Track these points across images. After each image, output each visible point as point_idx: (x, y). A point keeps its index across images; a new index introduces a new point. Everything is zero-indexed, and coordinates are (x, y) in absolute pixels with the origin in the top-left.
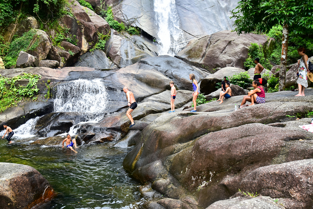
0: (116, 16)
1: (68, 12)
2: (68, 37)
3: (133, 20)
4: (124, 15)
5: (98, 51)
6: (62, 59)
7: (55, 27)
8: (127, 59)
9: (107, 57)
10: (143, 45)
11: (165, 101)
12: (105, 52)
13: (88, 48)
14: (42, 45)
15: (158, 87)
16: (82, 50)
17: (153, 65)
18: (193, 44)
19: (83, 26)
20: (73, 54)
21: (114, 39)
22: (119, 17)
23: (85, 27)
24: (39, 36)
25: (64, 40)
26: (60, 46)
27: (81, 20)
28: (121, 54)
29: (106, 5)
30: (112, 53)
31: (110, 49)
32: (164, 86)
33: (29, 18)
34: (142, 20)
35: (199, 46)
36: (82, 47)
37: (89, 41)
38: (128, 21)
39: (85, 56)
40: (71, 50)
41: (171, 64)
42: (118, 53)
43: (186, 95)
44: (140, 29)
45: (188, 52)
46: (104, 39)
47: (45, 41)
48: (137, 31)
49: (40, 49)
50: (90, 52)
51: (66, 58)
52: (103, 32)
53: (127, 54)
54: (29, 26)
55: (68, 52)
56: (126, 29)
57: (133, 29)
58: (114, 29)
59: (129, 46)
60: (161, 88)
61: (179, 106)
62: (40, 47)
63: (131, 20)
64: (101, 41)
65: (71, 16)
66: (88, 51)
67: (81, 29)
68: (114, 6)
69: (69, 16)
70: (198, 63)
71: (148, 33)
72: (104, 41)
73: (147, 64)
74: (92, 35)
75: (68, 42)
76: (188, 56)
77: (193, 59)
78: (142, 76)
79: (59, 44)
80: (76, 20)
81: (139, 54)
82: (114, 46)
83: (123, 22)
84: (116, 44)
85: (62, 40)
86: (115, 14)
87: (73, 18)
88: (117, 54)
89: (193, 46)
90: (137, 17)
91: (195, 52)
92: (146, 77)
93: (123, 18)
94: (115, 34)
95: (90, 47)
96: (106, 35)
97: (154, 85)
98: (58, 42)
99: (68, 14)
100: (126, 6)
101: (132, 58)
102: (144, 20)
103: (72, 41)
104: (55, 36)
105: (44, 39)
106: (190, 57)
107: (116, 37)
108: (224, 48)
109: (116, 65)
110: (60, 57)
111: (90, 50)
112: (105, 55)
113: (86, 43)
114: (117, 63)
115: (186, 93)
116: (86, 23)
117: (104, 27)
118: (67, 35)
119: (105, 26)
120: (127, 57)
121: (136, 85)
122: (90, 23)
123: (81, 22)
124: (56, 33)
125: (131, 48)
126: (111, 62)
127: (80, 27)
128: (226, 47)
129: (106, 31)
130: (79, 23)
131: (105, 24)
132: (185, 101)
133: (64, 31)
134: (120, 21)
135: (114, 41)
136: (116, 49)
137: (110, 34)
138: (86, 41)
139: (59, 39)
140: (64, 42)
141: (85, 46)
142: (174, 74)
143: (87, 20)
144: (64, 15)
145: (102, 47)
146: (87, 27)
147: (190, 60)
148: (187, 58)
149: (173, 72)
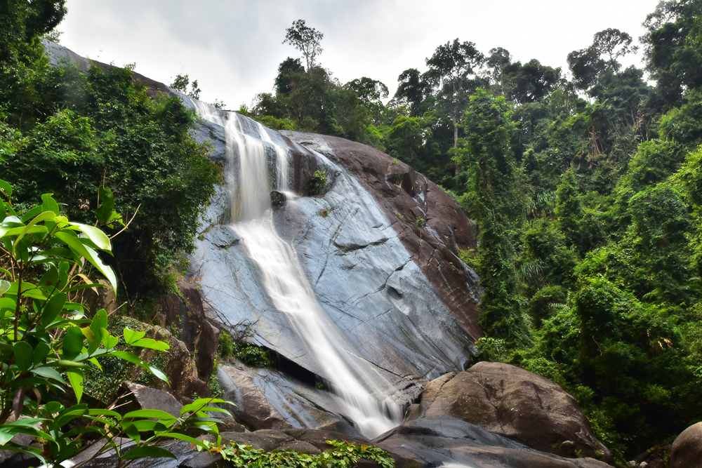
3: (244, 328)
4: (218, 313)
10: (297, 396)
18: (446, 392)
19: (200, 329)
23: (204, 331)
28: (284, 417)
30: (254, 414)
34: (264, 330)
35: (470, 396)
38: (233, 330)
42: (273, 415)
44: (273, 353)
47: (182, 356)
48: (265, 358)
53: (295, 416)
54: (99, 307)
56: (234, 349)
57: (257, 351)
59: (281, 396)
63: (239, 328)
65: (178, 295)
67: (193, 335)
80: (187, 309)
83: (226, 331)
84: (247, 389)
87: (182, 301)
89: (449, 397)
90: (249, 322)
91: (470, 409)
93: (219, 320)
100: (210, 291)
101: (318, 428)
105: (180, 351)
107: (231, 370)
120: (301, 423)
123: (197, 315)
125: (292, 403)
127: (193, 328)
130: (192, 317)
136: (260, 403)
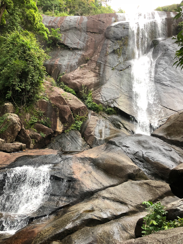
0: (95, 99)
1: (44, 97)
2: (42, 119)
3: (112, 100)
4: (103, 97)
5: (73, 132)
6: (32, 141)
7: (30, 111)
8: (100, 139)
9: (82, 138)
10: (120, 123)
11: (121, 200)
12: (80, 132)
13: (63, 129)
14: (10, 128)
15: (117, 176)
16: (57, 131)
17: (121, 146)
18: (173, 120)
19: (58, 109)
20: (44, 135)
21: (91, 119)
22: (98, 99)
23: (60, 110)
24: (9, 119)
25: (38, 122)
26: (33, 129)
27: (57, 103)
28: (95, 134)
29: (87, 90)
30: (87, 133)
31: (85, 129)
32: (125, 175)
33: (5, 104)
34: (120, 100)
35: (180, 121)
36: (56, 128)
37: (65, 123)
38: (106, 103)
39: (60, 137)
40: (42, 132)
41: (143, 144)
42: (92, 133)
43: (154, 188)
44: (117, 108)
45: (166, 129)
46: (81, 120)
47: (14, 124)
48: (114, 111)
49: (9, 132)
50: (65, 133)
51: (37, 140)
52: (80, 114)
53: (101, 133)
54: (5, 111)
55: (39, 134)
56: (104, 109)
57: (111, 109)
58: (93, 111)
59: (104, 125)
60: (121, 178)
61: (140, 207)
62: (9, 130)
63: (110, 101)
64: (77, 122)
65: (46, 100)
66: (63, 132)
67: (56, 111)
68: (94, 90)
69: (45, 100)
70: (178, 141)
72: (81, 122)
73: (114, 145)
74: (67, 117)
75: (42, 124)
76: (166, 133)
77: (172, 136)
78: (101, 161)
79: (33, 126)
80: (51, 104)
81: (114, 134)
82: (89, 126)
83: (102, 103)
84: (91, 124)
85: (36, 122)
86: (95, 97)
87: (48, 102)
89: (172, 122)
90: (115, 98)
91: (175, 128)
92: (105, 162)
93: (101, 100)
94: (93, 115)
95: (65, 128)
96: (82, 116)
97: (113, 173)
98: (32, 124)
99: (44, 98)
100: (105, 89)
101: (105, 138)
102: (121, 100)
103: (46, 123)
104: (30, 119)
105: (13, 123)
106: (169, 134)
107: (93, 118)
109: (88, 145)
110: (30, 140)
111: (66, 131)
112: (80, 135)
113: (61, 125)
114: (90, 143)
115: (154, 186)
116: (61, 106)
117: (81, 109)
118: (42, 117)
119: (81, 107)
120: (101, 137)
121: (90, 173)
122: (65, 106)
123: (56, 105)
124: (30, 116)
125: (106, 128)
126: (85, 142)
127: (55, 110)
129: (83, 113)
130: (54, 106)
131: (81, 106)
132: (151, 199)
133: (38, 114)
134: (98, 102)
135: (90, 121)
137: (87, 115)
138: (61, 123)
139: (33, 121)
140: (37, 124)
141: (60, 128)
142: (145, 156)
143: (62, 103)
144: (40, 100)
145: (78, 128)
146: (62, 110)
147: (169, 138)
148: (165, 136)
149: (144, 154)
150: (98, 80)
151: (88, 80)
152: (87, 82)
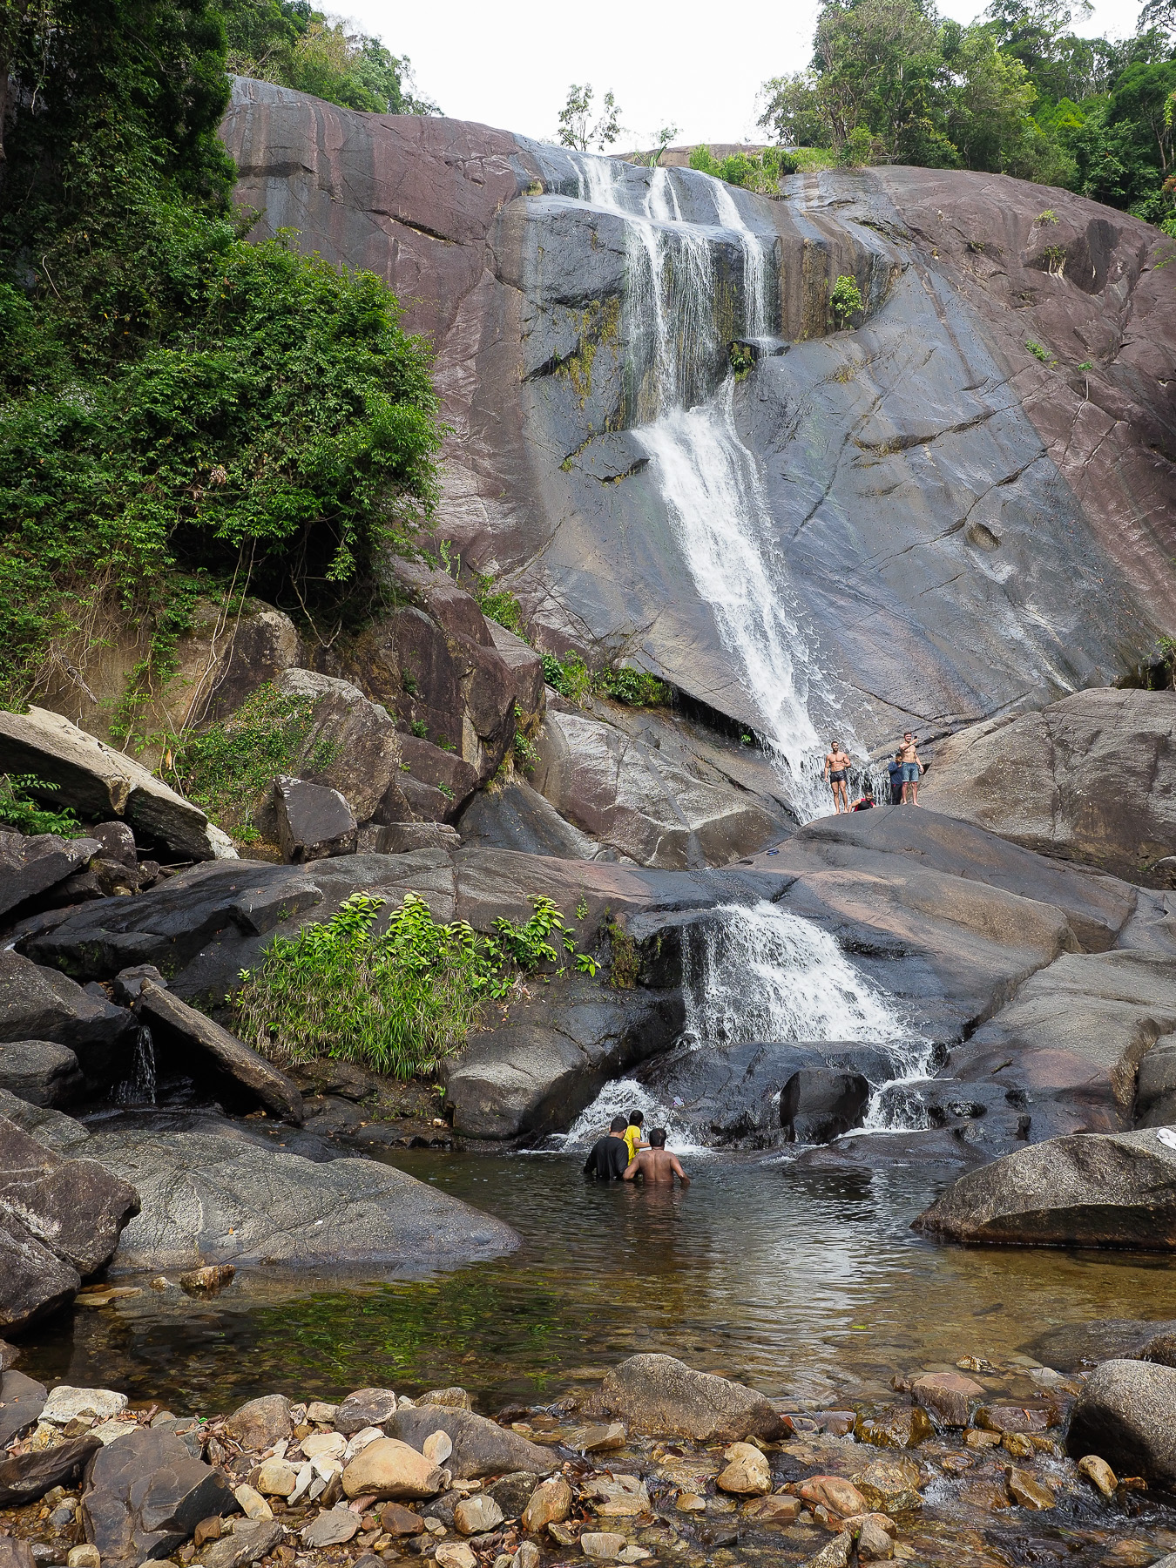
0: (541, 622)
2: (413, 714)
4: (573, 617)
7: (364, 664)
8: (677, 828)
9: (565, 820)
10: (699, 762)
12: (544, 793)
13: (483, 774)
14: (363, 747)
19: (473, 666)
21: (567, 732)
22: (553, 624)
23: (479, 669)
27: (461, 634)
28: (637, 805)
29: (466, 567)
31: (568, 779)
32: (1045, 936)
33: (266, 617)
35: (1014, 763)
37: (487, 742)
38: (597, 648)
40: (445, 779)
42: (622, 802)
50: (487, 793)
52: (527, 698)
54: (265, 656)
55: (438, 790)
63: (610, 642)
66: (483, 787)
67: (460, 678)
68: (506, 570)
69: (420, 614)
70: (1047, 841)
71: (713, 704)
74: (502, 710)
77: (1008, 822)
80: (444, 636)
82: (585, 766)
83: (580, 651)
86: (534, 613)
87: (433, 624)
88: (619, 800)
91: (1004, 788)
94: (559, 706)
95: (490, 765)
96: (534, 709)
100: (567, 574)
102: (668, 643)
107: (571, 723)
108: (1149, 767)
109: (625, 858)
112: (551, 807)
113: (475, 750)
114: (632, 849)
116: (481, 649)
118: (411, 702)
119: (533, 666)
123: (464, 645)
126: (597, 845)
127: (459, 667)
128: (1156, 762)
129: (537, 694)
130: (455, 649)
131: (533, 660)
134: (562, 643)
135: (571, 741)
136: (603, 780)
137: (544, 708)
138: (476, 740)
140: (405, 737)
143: (479, 635)
144: (402, 609)
146: (488, 672)
147: (999, 830)
150: (505, 515)
151: (458, 509)
152: (458, 522)
